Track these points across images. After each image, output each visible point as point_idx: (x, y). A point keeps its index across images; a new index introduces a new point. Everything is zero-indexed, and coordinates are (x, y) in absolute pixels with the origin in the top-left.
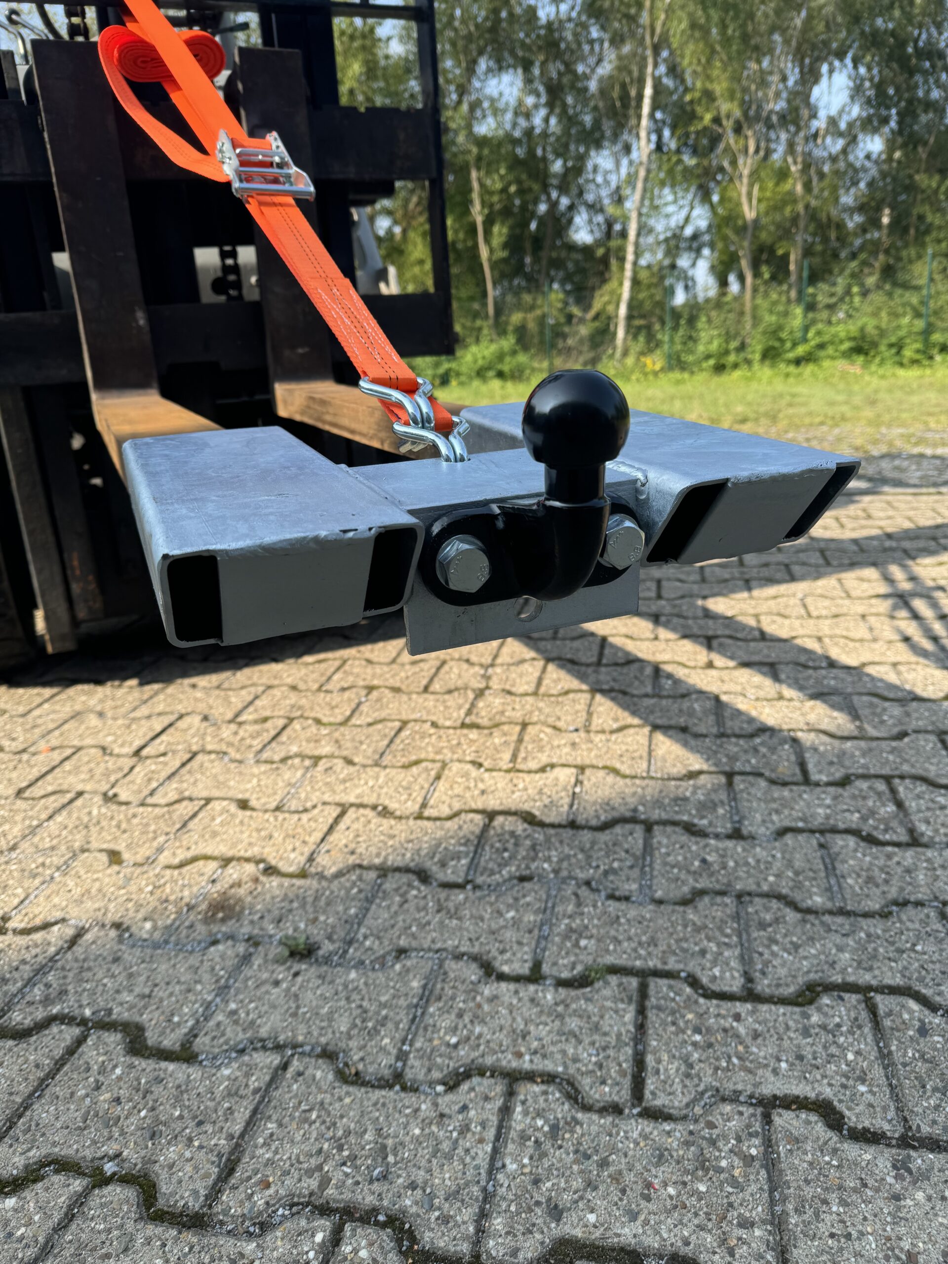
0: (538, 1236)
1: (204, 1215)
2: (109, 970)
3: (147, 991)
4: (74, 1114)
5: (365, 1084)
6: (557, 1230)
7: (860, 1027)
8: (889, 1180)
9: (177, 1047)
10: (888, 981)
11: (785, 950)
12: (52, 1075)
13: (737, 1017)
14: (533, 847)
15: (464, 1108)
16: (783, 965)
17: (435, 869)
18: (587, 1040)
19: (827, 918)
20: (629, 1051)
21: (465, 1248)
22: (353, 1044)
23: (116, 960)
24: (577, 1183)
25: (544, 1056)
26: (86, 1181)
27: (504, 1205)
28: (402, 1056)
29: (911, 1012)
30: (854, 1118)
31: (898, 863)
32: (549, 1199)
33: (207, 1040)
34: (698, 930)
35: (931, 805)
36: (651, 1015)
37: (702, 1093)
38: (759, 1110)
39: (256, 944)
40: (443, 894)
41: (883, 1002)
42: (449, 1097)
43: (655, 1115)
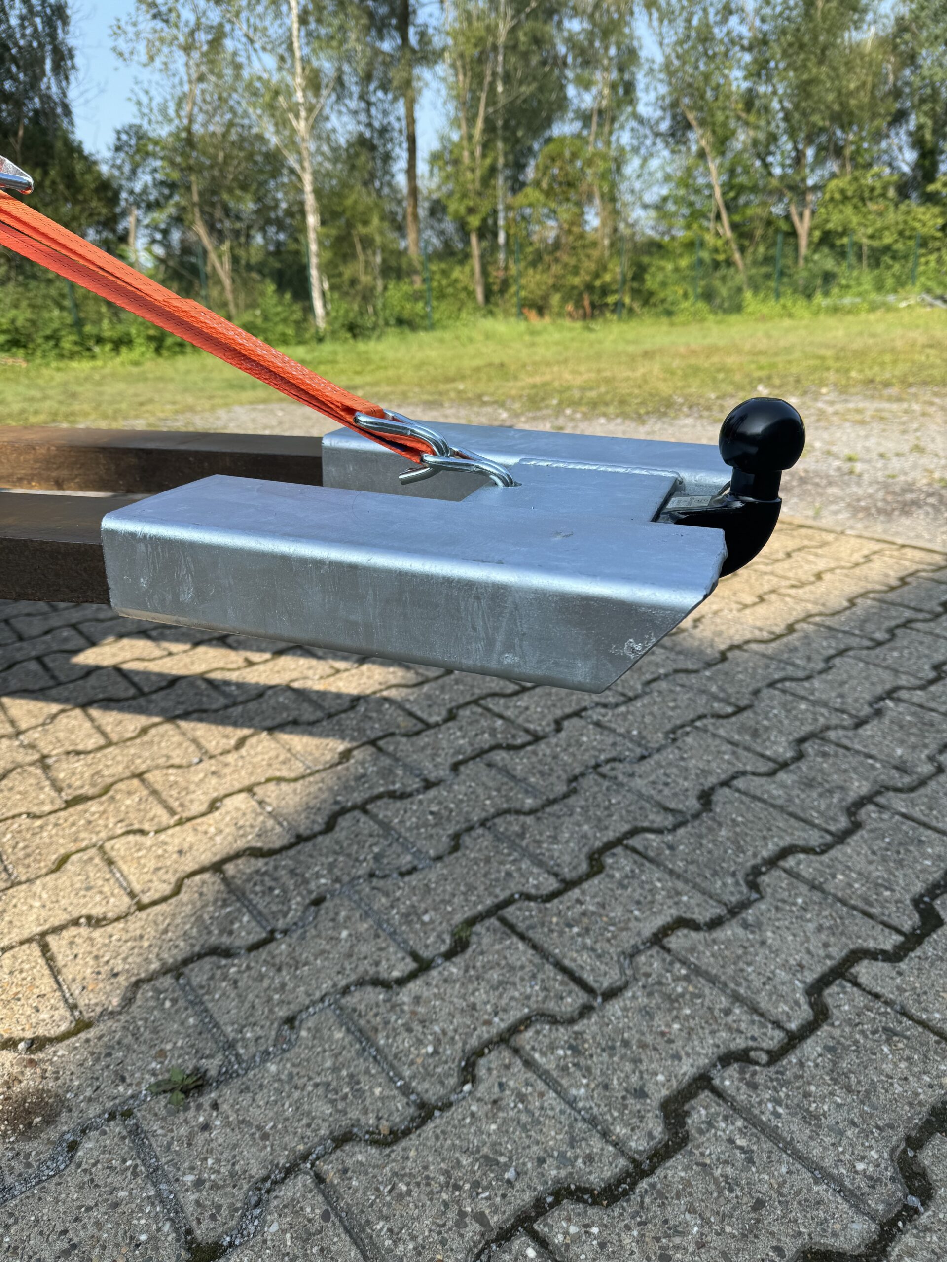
0: (649, 1115)
5: (407, 1133)
6: (653, 1103)
7: (643, 865)
8: (751, 936)
10: (623, 830)
11: (551, 844)
13: (580, 902)
15: (502, 1085)
16: (562, 853)
17: (225, 940)
18: (517, 980)
20: (549, 967)
21: (622, 1162)
24: (628, 1067)
25: (505, 1011)
27: (608, 1117)
29: (653, 840)
30: (699, 917)
31: (544, 755)
34: (487, 861)
35: (519, 709)
37: (619, 961)
38: (657, 947)
39: (128, 1114)
40: (263, 955)
41: (636, 843)
42: (482, 1089)
43: (611, 994)
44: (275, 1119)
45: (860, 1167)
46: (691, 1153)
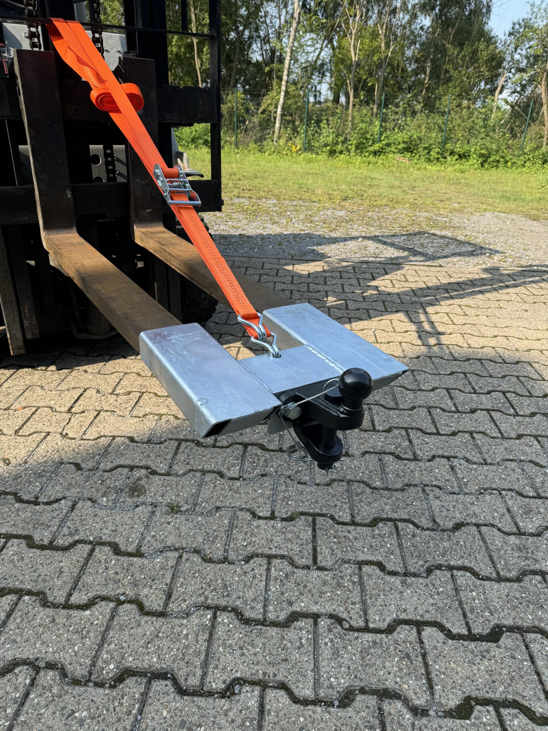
0: (285, 611)
1: (164, 612)
2: (94, 520)
3: (114, 528)
4: (100, 579)
5: (214, 562)
6: (291, 609)
7: (392, 535)
8: (400, 587)
9: (135, 551)
10: (403, 517)
11: (366, 505)
12: (86, 563)
13: (349, 532)
14: (266, 461)
15: (253, 569)
16: (365, 511)
17: (225, 471)
18: (295, 542)
19: (381, 491)
20: (311, 546)
21: (261, 616)
22: (206, 547)
23: (96, 515)
24: (297, 593)
25: (280, 549)
26: (115, 603)
27: (272, 602)
28: (226, 551)
29: (410, 529)
30: (390, 567)
31: (409, 468)
32: (288, 599)
33: (146, 548)
34: (333, 496)
35: (423, 442)
36: (318, 531)
37: (338, 561)
38: (357, 566)
39: (156, 506)
40: (231, 483)
41: (400, 525)
42: (247, 566)
43: (322, 569)
44: (186, 533)
45: (332, 680)
46: (284, 631)
